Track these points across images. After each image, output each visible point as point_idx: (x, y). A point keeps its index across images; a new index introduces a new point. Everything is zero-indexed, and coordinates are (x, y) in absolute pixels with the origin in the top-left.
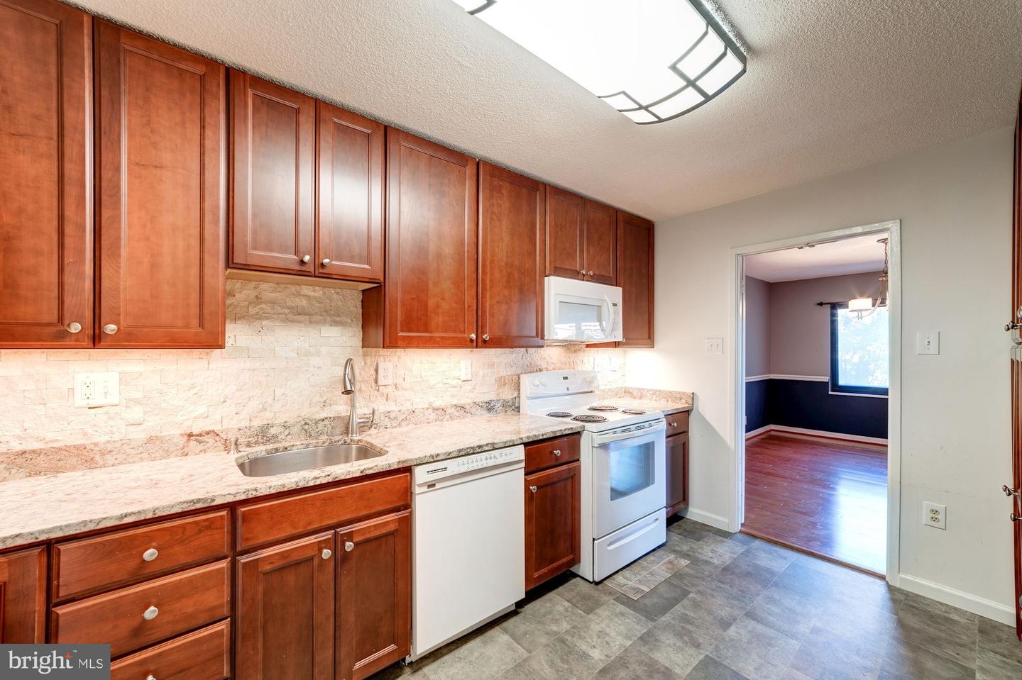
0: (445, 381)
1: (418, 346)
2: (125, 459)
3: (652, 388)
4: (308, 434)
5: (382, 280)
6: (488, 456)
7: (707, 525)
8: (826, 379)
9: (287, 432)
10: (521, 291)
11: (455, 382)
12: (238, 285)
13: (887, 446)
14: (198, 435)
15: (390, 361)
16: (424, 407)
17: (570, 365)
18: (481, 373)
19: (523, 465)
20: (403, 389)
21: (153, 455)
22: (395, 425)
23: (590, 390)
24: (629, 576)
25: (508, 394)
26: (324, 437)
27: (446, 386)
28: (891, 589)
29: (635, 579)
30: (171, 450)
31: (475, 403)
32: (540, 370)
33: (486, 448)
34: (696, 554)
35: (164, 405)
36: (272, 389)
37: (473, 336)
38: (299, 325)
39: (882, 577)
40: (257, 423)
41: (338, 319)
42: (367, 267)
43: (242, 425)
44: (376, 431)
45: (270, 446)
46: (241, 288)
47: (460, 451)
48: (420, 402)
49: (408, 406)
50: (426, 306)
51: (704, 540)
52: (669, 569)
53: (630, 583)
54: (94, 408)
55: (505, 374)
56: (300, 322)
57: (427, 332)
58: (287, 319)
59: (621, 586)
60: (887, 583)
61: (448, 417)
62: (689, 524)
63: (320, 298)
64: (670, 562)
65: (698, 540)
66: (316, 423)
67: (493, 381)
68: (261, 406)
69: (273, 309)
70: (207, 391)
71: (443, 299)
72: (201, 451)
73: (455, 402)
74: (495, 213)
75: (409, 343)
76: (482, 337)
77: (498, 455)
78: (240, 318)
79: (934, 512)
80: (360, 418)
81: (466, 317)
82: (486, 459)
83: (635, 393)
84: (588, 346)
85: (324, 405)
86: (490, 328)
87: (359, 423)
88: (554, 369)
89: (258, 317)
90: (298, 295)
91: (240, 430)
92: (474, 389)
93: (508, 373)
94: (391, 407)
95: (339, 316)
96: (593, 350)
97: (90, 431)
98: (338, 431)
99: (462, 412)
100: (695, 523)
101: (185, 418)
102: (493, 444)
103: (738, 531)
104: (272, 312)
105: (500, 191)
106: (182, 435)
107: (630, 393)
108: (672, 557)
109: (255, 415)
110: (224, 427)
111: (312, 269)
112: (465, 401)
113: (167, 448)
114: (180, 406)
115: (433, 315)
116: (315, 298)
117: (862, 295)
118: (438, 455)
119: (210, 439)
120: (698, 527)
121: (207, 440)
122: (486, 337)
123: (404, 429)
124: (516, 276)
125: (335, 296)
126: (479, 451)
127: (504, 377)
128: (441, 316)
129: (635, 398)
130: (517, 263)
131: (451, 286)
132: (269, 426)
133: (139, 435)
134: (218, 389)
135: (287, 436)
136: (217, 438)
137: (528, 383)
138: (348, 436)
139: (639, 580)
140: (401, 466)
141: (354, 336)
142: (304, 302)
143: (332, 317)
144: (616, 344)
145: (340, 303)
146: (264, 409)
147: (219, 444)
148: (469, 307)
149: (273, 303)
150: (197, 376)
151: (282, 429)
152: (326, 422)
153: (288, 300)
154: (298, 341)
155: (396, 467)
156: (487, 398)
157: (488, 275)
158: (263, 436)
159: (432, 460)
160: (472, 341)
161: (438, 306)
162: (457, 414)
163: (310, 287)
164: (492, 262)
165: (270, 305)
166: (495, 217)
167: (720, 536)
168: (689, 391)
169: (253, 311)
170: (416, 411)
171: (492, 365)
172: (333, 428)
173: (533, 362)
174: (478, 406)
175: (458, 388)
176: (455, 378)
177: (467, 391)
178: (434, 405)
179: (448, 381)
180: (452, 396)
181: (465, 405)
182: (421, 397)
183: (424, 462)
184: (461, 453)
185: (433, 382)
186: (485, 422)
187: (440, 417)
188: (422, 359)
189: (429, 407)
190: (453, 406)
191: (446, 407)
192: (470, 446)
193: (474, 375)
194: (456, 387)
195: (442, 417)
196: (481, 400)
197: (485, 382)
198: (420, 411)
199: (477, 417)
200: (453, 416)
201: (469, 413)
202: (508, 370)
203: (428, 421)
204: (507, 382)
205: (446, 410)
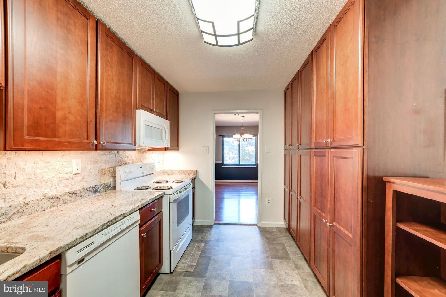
0: (59, 175)
3: (178, 169)
6: (121, 224)
7: (203, 225)
8: (221, 162)
10: (124, 116)
11: (67, 176)
13: (257, 183)
16: (38, 198)
17: (140, 160)
18: (88, 168)
19: (139, 223)
23: (152, 173)
24: (184, 261)
25: (107, 180)
27: (60, 179)
28: (259, 228)
29: (187, 261)
31: (84, 189)
32: (126, 164)
33: (120, 218)
34: (205, 239)
37: (95, 142)
39: (256, 225)
47: (103, 225)
48: (33, 195)
49: (20, 200)
50: (54, 116)
51: (205, 232)
52: (198, 250)
53: (186, 264)
55: (104, 167)
57: (55, 137)
59: (183, 268)
60: (258, 226)
61: (61, 202)
62: (196, 227)
64: (198, 247)
65: (202, 232)
67: (97, 173)
71: (70, 113)
73: (67, 190)
74: (109, 61)
75: (37, 146)
77: (126, 221)
79: (269, 200)
82: (120, 226)
83: (169, 172)
84: (149, 150)
88: (133, 163)
92: (83, 179)
93: (107, 167)
96: (151, 152)
99: (74, 197)
100: (198, 226)
102: (124, 214)
103: (214, 224)
105: (112, 48)
107: (166, 172)
108: (197, 244)
112: (76, 187)
115: (61, 124)
117: (237, 133)
120: (199, 227)
122: (104, 142)
123: (15, 222)
124: (121, 106)
127: (104, 169)
128: (68, 125)
129: (169, 175)
130: (121, 97)
131: (77, 104)
137: (121, 172)
139: (189, 261)
144: (166, 149)
148: (91, 121)
156: (92, 184)
159: (82, 240)
161: (65, 118)
162: (69, 199)
164: (107, 93)
166: (108, 64)
167: (209, 228)
168: (195, 169)
170: (30, 204)
171: (96, 162)
173: (122, 159)
174: (86, 191)
175: (71, 180)
176: (67, 173)
177: (77, 181)
178: (49, 196)
179: (61, 175)
180: (65, 186)
181: (76, 191)
182: (35, 191)
183: (75, 244)
184: (104, 227)
185: (47, 177)
186: (98, 200)
187: (55, 204)
188: (36, 159)
189: (43, 197)
190: (66, 193)
191: (60, 195)
192: (109, 221)
193: (84, 169)
194: (69, 179)
195: (56, 204)
196: (88, 186)
197: (91, 173)
198: (35, 202)
199: (87, 198)
200: (66, 201)
201: (79, 197)
202: (107, 164)
203: (42, 209)
204: (106, 172)
205: (60, 198)
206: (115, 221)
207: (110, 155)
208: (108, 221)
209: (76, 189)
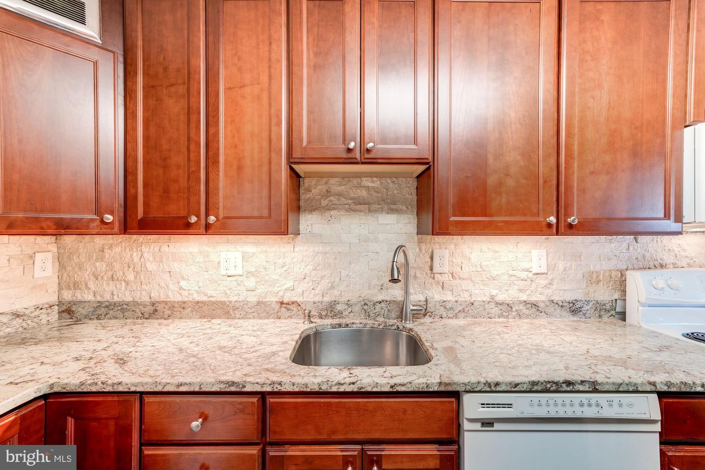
0: (511, 272)
1: (474, 233)
2: (245, 315)
4: (367, 314)
5: (431, 159)
6: (585, 402)
9: (349, 310)
11: (524, 275)
12: (314, 182)
14: (286, 304)
15: (446, 249)
16: (484, 299)
18: (561, 266)
19: (658, 427)
20: (460, 278)
21: (261, 315)
22: (451, 316)
25: (605, 294)
26: (381, 319)
27: (513, 278)
30: (270, 312)
31: (552, 301)
32: (662, 266)
33: (581, 388)
35: (267, 278)
36: (339, 270)
37: (553, 219)
38: (361, 214)
40: (327, 299)
41: (394, 207)
42: (414, 147)
43: (317, 299)
44: (430, 320)
45: (336, 321)
46: (316, 185)
47: (534, 383)
48: (480, 294)
49: (465, 297)
50: (485, 184)
54: (231, 276)
55: (598, 268)
56: (360, 211)
57: (486, 216)
58: (350, 209)
61: (514, 314)
63: (378, 188)
66: (374, 304)
67: (580, 276)
68: (330, 285)
69: (339, 200)
70: (293, 269)
71: (508, 175)
72: (288, 317)
73: (524, 297)
74: (588, 52)
75: (464, 230)
76: (565, 221)
77: (604, 403)
78: (315, 210)
80: (413, 306)
81: (541, 196)
82: (582, 405)
85: (382, 289)
86: (578, 209)
87: (412, 310)
89: (328, 208)
90: (360, 186)
91: (314, 303)
92: (550, 284)
93: (604, 268)
94: (449, 297)
95: (395, 204)
97: (228, 292)
98: (394, 315)
99: (534, 310)
101: (279, 289)
102: (594, 383)
104: (338, 203)
106: (277, 302)
109: (326, 292)
110: (304, 299)
111: (358, 156)
112: (538, 296)
113: (268, 311)
114: (276, 280)
115: (494, 195)
116: (373, 188)
118: (497, 384)
119: (294, 308)
121: (293, 309)
122: (573, 219)
123: (461, 322)
125: (391, 185)
126: (568, 389)
127: (597, 272)
128: (504, 196)
131: (520, 158)
132: (335, 303)
133: (253, 299)
134: (300, 268)
135: (350, 313)
136: (299, 308)
137: (637, 283)
138: (401, 321)
140: (442, 389)
141: (410, 223)
142: (364, 193)
143: (390, 205)
145: (395, 192)
146: (332, 287)
147: (300, 313)
148: (545, 182)
149: (339, 195)
150: (287, 257)
151: (346, 307)
152: (383, 305)
153: (351, 191)
154: (360, 228)
155: (436, 389)
156: (570, 297)
157: (576, 137)
158: (332, 311)
159: (489, 389)
160: (549, 225)
161: (500, 184)
162: (527, 312)
163: (369, 178)
165: (336, 197)
169: (324, 203)
170: (476, 304)
171: (577, 257)
172: (389, 311)
173: (647, 255)
174: (557, 306)
175: (529, 282)
176: (524, 270)
177: (541, 286)
178: (497, 299)
179: (515, 273)
180: (521, 290)
181: (537, 302)
182: (482, 288)
183: (477, 389)
184: (535, 388)
185: (496, 273)
186: (570, 329)
187: (504, 314)
188: (483, 247)
189: (491, 300)
190: (521, 302)
191: (512, 302)
192: (550, 380)
193: (551, 267)
194: (526, 280)
195: (507, 314)
196: (561, 299)
197: (566, 276)
198: (480, 304)
199: (556, 319)
200: (521, 314)
201: (543, 313)
202: (604, 263)
203: (489, 316)
204: (602, 279)
205: (512, 306)
206: (565, 388)
207: (613, 245)
208: (546, 380)
209: (537, 299)
